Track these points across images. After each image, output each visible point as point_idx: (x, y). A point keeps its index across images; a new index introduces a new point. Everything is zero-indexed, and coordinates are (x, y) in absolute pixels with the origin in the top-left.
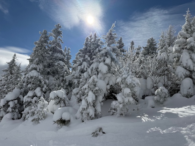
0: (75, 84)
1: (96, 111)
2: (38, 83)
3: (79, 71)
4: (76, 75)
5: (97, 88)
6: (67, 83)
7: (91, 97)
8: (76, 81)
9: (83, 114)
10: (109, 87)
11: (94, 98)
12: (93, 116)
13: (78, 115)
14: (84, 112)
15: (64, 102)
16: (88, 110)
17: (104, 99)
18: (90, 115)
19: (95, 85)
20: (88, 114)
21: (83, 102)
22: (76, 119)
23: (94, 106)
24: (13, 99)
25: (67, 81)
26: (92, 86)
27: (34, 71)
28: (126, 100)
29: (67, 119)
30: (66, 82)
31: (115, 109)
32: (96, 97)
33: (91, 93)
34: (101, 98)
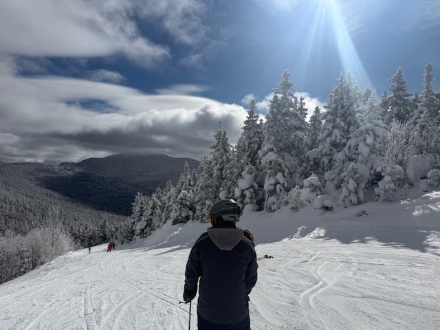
0: (325, 164)
1: (358, 198)
2: (279, 167)
3: (328, 145)
4: (324, 151)
5: (358, 175)
6: (312, 163)
7: (352, 185)
8: (325, 160)
9: (346, 202)
10: (372, 172)
11: (356, 186)
12: (356, 202)
13: (340, 202)
14: (346, 199)
15: (320, 190)
16: (350, 198)
17: (367, 186)
18: (353, 202)
19: (355, 173)
20: (351, 201)
21: (344, 189)
22: (338, 205)
23: (356, 193)
24: (247, 187)
25: (311, 158)
26: (352, 174)
27: (271, 153)
28: (387, 187)
29: (330, 206)
30: (309, 161)
31: (378, 196)
32: (358, 184)
33: (351, 181)
34: (363, 185)
